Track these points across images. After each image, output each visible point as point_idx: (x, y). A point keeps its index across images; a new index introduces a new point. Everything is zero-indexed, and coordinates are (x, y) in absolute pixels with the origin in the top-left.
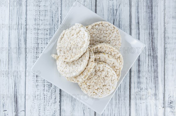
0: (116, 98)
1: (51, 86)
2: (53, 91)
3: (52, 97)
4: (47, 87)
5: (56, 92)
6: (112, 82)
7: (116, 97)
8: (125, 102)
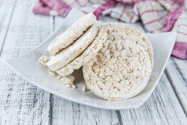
0: (160, 116)
1: (34, 107)
2: (37, 113)
3: (34, 121)
4: (25, 108)
5: (42, 114)
6: (142, 63)
7: (159, 114)
8: (180, 119)
